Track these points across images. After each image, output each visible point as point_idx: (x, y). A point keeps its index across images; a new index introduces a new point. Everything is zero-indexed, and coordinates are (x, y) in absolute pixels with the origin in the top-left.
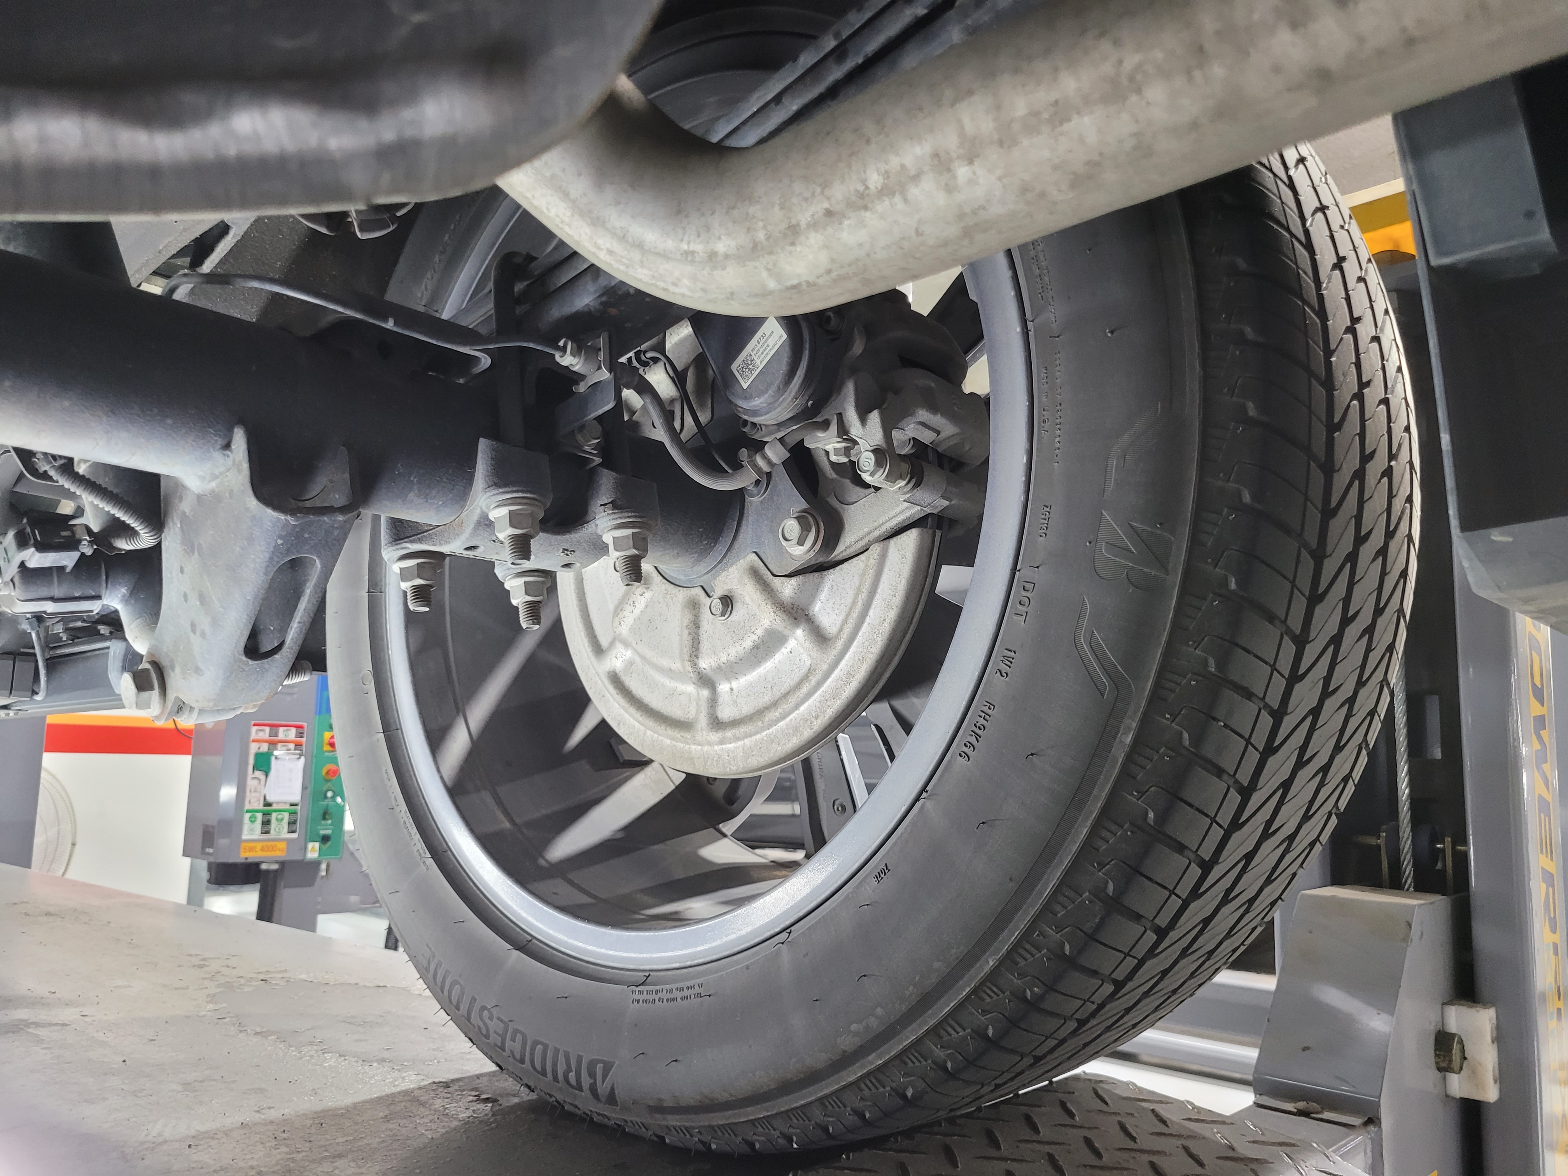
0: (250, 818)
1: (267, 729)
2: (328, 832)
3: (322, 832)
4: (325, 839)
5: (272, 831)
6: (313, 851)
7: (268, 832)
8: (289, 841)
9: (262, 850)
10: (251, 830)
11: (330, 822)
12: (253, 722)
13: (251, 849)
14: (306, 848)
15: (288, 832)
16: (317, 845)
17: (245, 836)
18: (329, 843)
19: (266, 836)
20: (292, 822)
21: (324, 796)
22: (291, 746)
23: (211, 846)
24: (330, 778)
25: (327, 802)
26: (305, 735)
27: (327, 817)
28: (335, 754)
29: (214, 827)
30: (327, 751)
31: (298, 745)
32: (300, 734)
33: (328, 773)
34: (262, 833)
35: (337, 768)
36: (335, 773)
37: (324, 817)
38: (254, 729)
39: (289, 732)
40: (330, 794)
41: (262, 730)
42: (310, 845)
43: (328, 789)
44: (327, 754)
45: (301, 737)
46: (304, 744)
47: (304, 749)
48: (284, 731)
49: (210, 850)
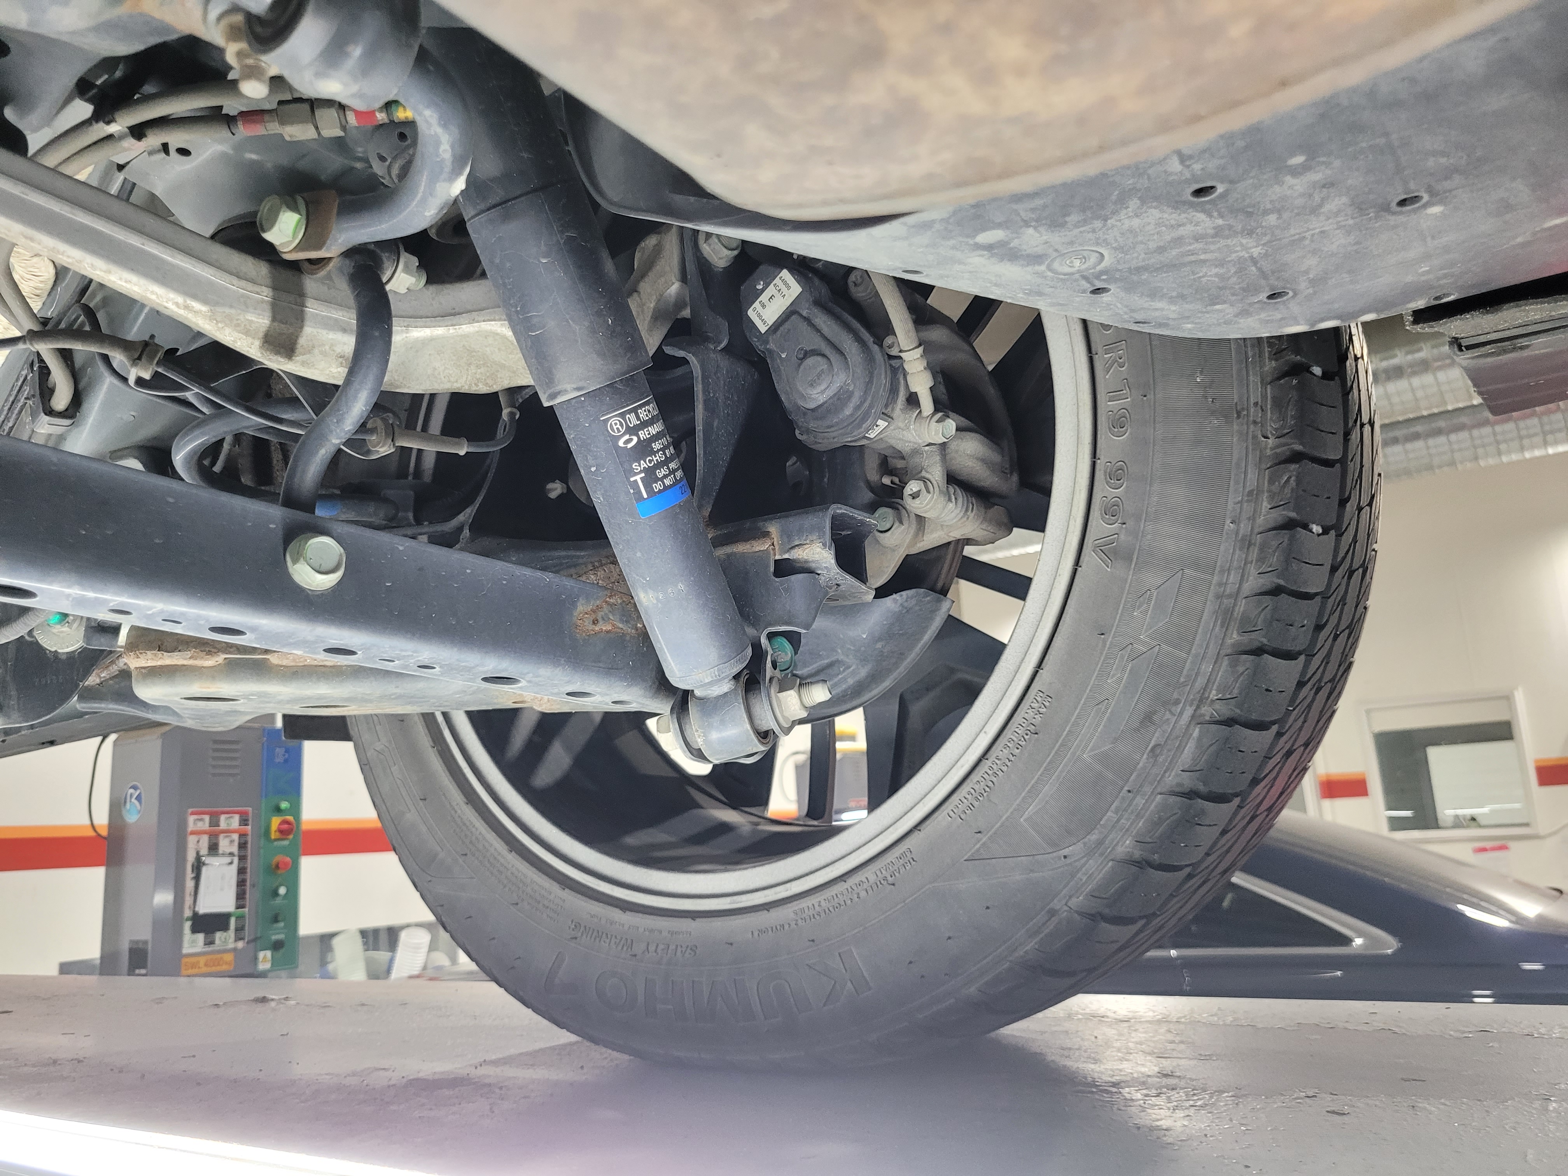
1: (207, 818)
2: (281, 937)
3: (274, 938)
4: (277, 946)
5: (217, 942)
6: (265, 959)
7: (212, 943)
8: (235, 950)
9: (206, 965)
10: (194, 941)
11: (282, 924)
12: (190, 810)
14: (256, 958)
15: (236, 941)
16: (269, 953)
17: (185, 950)
18: (282, 951)
19: (212, 948)
20: (239, 929)
21: (275, 894)
22: (235, 837)
23: (144, 966)
24: (279, 872)
25: (278, 901)
26: (250, 822)
27: (280, 918)
28: (286, 843)
29: (146, 942)
30: (276, 840)
31: (243, 835)
32: (244, 822)
33: (277, 867)
34: (205, 944)
35: (288, 859)
36: (286, 864)
37: (276, 919)
38: (191, 819)
39: (232, 820)
40: (282, 891)
41: (201, 820)
42: (261, 955)
43: (281, 885)
44: (276, 843)
45: (246, 825)
46: (250, 833)
47: (249, 839)
48: (227, 819)
49: (143, 971)
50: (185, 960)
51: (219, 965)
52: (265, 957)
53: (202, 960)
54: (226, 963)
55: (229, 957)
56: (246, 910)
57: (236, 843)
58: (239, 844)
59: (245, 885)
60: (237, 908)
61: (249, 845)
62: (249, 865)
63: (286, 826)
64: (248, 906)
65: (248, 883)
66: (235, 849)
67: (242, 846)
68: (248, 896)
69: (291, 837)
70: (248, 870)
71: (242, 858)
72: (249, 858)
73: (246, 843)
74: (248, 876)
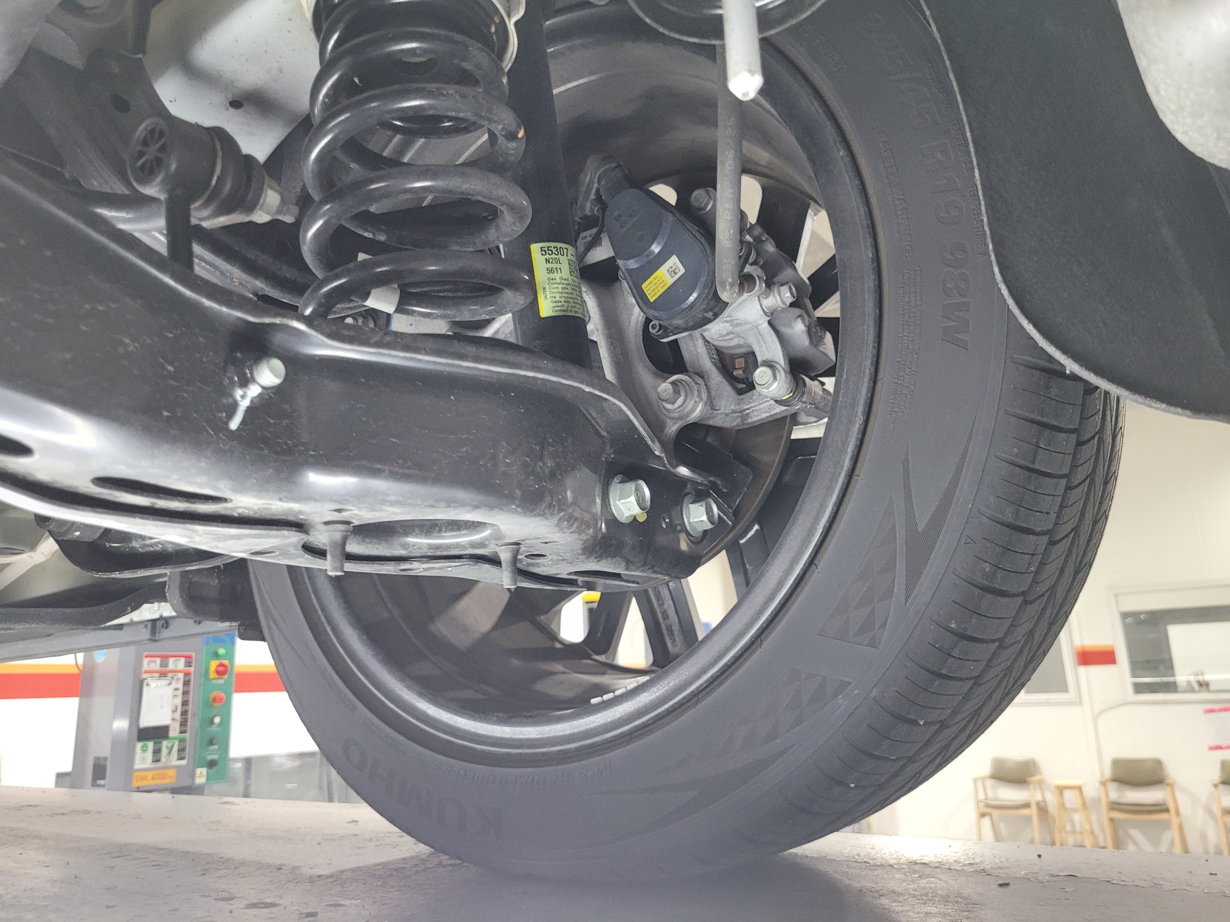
0: (143, 747)
1: (158, 660)
2: (215, 757)
3: (210, 757)
4: (212, 764)
5: (163, 759)
6: (201, 775)
7: (158, 761)
8: (177, 768)
9: (153, 778)
10: (143, 759)
11: (216, 747)
12: (145, 654)
13: (143, 778)
14: (193, 775)
15: (178, 759)
16: (204, 770)
17: (137, 766)
18: (215, 769)
19: (159, 765)
20: (181, 750)
21: (212, 722)
22: (181, 676)
23: (103, 778)
24: (216, 705)
25: (214, 728)
26: (193, 664)
27: (214, 742)
28: (221, 681)
29: (106, 759)
30: (214, 679)
31: (187, 674)
32: (188, 664)
33: (214, 700)
34: (153, 762)
35: (223, 695)
36: (221, 699)
37: (211, 743)
38: (146, 661)
39: (179, 662)
40: (217, 720)
41: (154, 661)
42: (199, 771)
43: (215, 716)
44: (214, 681)
45: (190, 666)
46: (193, 673)
47: (192, 677)
48: (174, 661)
49: (102, 782)
50: (136, 774)
51: (163, 778)
52: (201, 773)
53: (150, 774)
54: (170, 777)
55: (172, 773)
56: (187, 735)
57: (182, 681)
58: (184, 681)
59: (187, 715)
60: (181, 732)
61: (192, 683)
62: (191, 698)
63: (221, 669)
64: (189, 731)
65: (190, 713)
66: (180, 685)
67: (186, 683)
68: (189, 723)
69: (226, 677)
70: (190, 703)
71: (185, 693)
72: (191, 693)
73: (189, 681)
74: (190, 708)
